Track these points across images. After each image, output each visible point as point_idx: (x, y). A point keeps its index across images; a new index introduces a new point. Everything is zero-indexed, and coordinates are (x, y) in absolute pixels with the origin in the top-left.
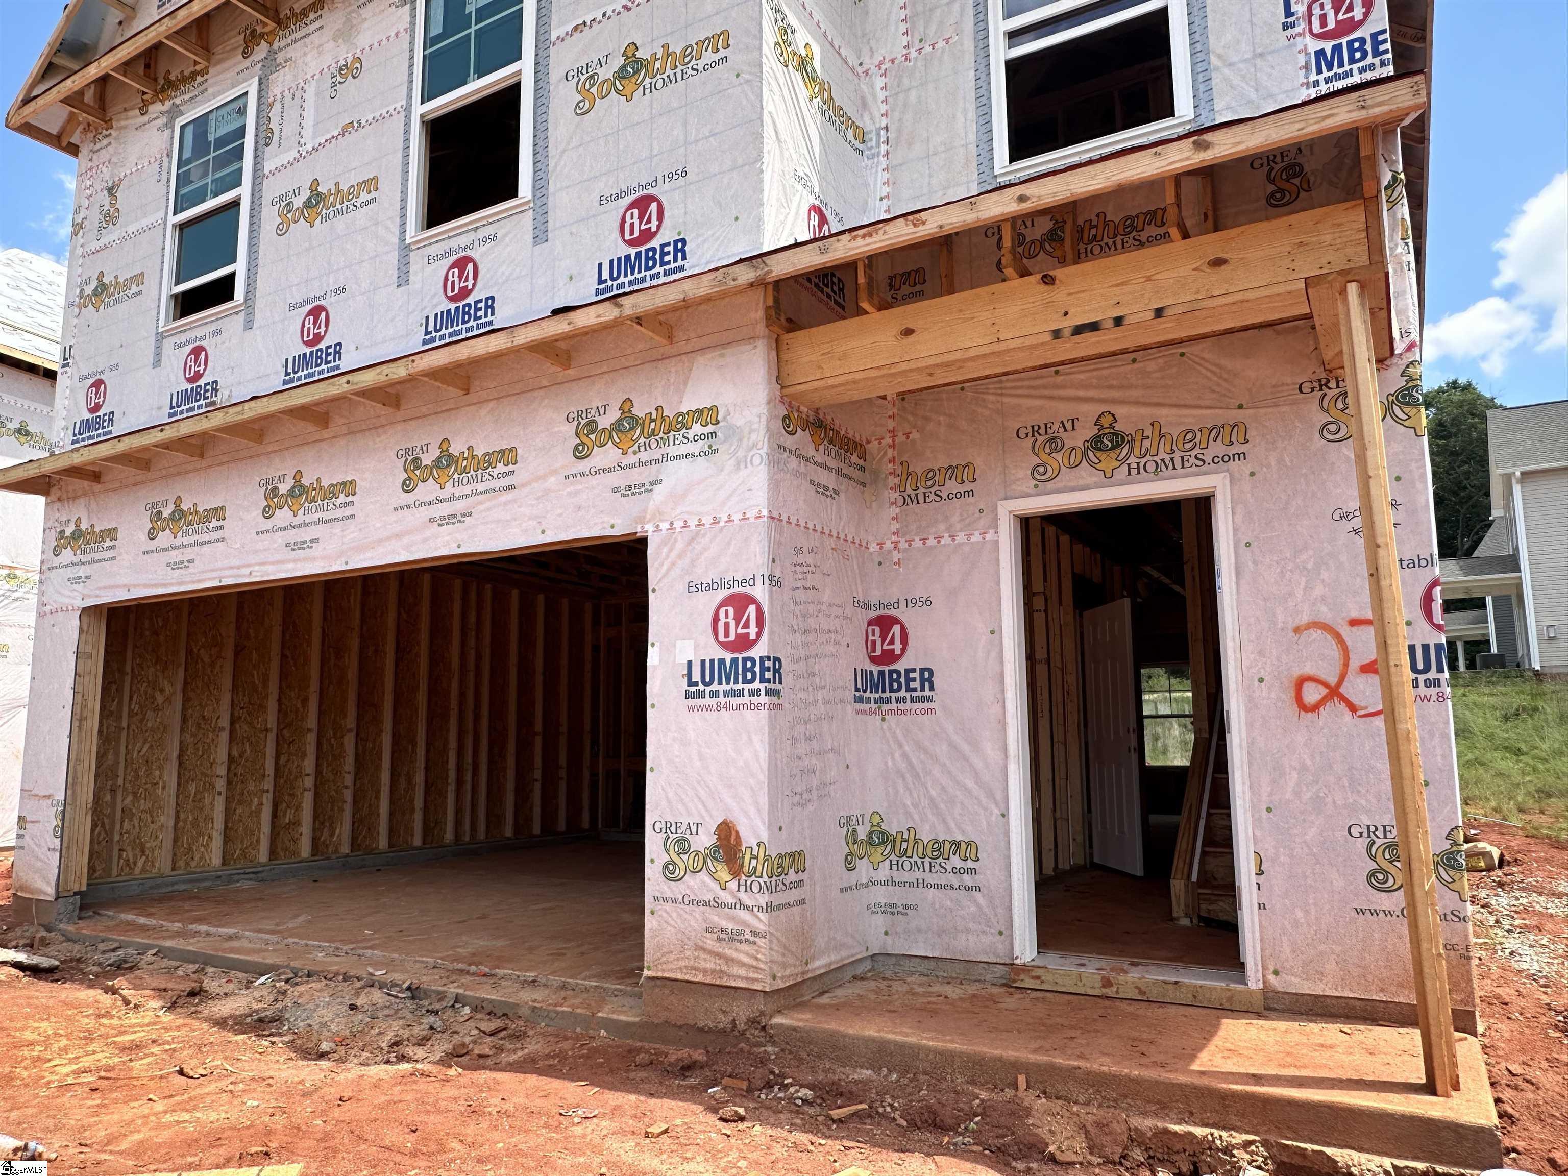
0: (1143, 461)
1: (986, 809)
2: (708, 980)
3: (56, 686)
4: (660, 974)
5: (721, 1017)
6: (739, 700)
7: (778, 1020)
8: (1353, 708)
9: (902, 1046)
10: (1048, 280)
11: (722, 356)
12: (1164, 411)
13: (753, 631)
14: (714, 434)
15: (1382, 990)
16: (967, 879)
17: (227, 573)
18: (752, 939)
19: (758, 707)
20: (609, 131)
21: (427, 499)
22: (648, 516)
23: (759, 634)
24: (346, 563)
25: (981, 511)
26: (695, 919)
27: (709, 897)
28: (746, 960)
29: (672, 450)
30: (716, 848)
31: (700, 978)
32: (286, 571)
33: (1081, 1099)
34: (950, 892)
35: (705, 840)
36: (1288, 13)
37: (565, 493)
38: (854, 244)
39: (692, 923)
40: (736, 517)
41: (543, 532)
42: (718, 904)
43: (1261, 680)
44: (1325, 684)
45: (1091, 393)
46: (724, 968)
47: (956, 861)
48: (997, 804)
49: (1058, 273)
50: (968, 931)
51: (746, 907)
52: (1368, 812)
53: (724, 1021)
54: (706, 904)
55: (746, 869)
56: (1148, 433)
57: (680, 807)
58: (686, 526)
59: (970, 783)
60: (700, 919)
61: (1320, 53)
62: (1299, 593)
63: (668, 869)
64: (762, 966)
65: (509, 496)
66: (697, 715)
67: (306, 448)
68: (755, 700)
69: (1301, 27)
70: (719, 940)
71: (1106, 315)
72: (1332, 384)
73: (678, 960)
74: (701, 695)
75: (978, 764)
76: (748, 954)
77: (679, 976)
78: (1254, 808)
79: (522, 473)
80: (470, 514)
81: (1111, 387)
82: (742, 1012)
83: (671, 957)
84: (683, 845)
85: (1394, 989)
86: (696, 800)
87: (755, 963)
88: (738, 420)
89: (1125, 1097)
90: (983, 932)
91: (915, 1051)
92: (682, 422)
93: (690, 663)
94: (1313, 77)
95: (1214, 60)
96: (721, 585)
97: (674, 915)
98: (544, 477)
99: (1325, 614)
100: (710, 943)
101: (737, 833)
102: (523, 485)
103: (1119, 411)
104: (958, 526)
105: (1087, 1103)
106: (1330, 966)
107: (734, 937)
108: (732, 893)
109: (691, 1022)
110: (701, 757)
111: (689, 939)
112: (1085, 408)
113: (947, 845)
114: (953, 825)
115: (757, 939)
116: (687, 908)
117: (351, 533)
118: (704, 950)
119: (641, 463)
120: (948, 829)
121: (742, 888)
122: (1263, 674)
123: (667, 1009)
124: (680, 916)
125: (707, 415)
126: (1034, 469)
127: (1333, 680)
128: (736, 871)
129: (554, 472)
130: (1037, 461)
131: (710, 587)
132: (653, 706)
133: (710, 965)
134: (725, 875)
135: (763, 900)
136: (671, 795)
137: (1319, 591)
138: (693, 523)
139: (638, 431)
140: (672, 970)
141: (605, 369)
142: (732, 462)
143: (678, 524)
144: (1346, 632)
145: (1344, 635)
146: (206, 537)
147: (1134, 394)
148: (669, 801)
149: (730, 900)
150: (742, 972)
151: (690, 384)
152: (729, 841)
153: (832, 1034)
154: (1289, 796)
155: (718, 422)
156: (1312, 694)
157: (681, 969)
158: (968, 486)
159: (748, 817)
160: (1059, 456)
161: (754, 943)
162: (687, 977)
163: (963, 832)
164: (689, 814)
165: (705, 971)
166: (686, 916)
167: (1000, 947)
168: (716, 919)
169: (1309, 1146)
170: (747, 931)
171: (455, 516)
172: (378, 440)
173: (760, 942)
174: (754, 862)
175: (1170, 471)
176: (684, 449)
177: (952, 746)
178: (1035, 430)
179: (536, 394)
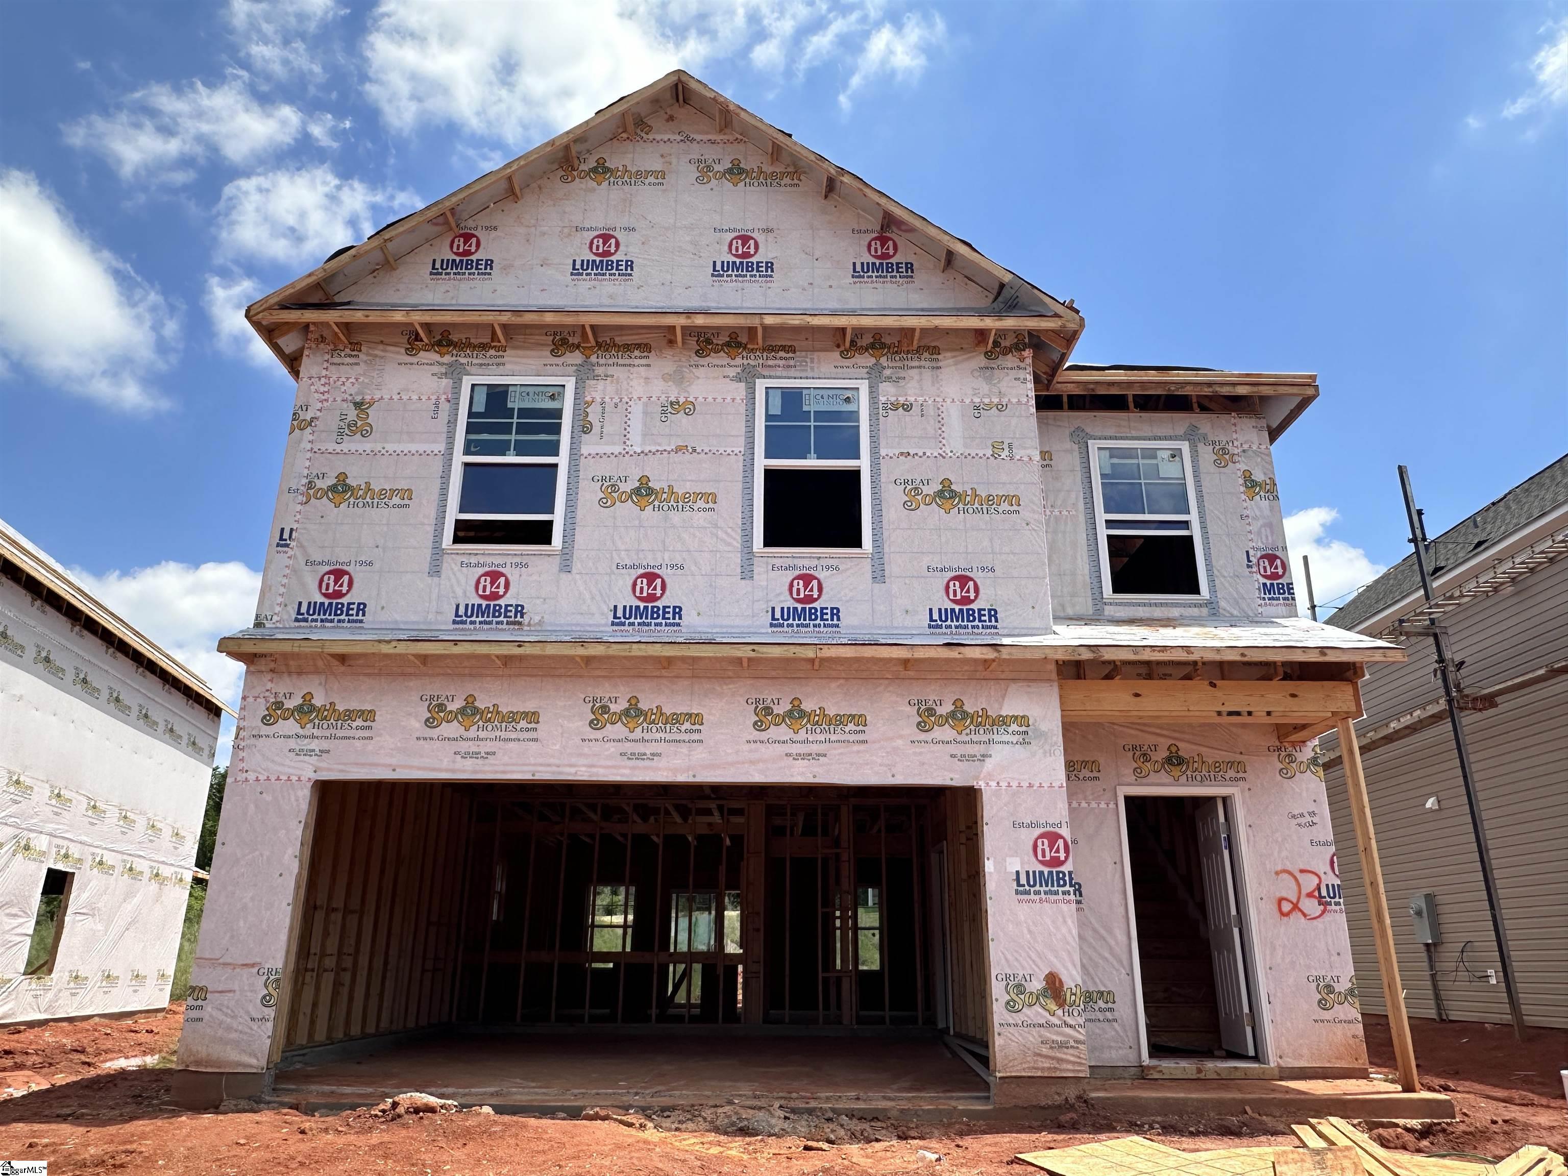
0: (1194, 774)
1: (1117, 970)
2: (1046, 1074)
3: (267, 853)
4: (1008, 1074)
5: (1056, 1097)
6: (1055, 897)
7: (1094, 1095)
8: (1305, 915)
9: (1177, 1100)
10: (1213, 685)
11: (1029, 686)
12: (1204, 749)
13: (1062, 855)
14: (1026, 733)
15: (1329, 1061)
16: (1109, 1015)
17: (540, 769)
18: (1076, 1045)
19: (1069, 902)
20: (932, 527)
21: (782, 739)
22: (982, 776)
23: (1067, 858)
24: (694, 776)
25: (1104, 790)
26: (1032, 1037)
27: (1042, 1021)
28: (1072, 1059)
29: (997, 738)
30: (1045, 990)
31: (1039, 1074)
32: (622, 775)
33: (1278, 1114)
34: (1098, 1024)
35: (1037, 985)
36: (1249, 561)
37: (910, 752)
38: (1152, 654)
39: (1031, 1039)
40: (1045, 785)
41: (893, 776)
42: (1050, 1025)
43: (1261, 899)
44: (1292, 903)
45: (1165, 732)
46: (1057, 1066)
47: (1101, 1004)
48: (1124, 968)
49: (1218, 683)
50: (1110, 1047)
51: (1071, 1026)
52: (1316, 969)
53: (1059, 1100)
54: (1040, 1026)
55: (1068, 1002)
56: (1196, 759)
57: (1016, 963)
58: (1009, 786)
59: (1107, 955)
60: (1037, 1037)
61: (1265, 585)
62: (1276, 854)
63: (1010, 1006)
64: (1084, 1061)
65: (862, 747)
66: (1025, 905)
67: (643, 680)
68: (1067, 897)
69: (1255, 569)
70: (1051, 1048)
71: (1244, 709)
72: (1283, 749)
73: (1021, 1064)
74: (1028, 893)
75: (1112, 943)
76: (1073, 1055)
77: (1024, 1074)
78: (1265, 968)
79: (871, 733)
80: (825, 755)
81: (1174, 731)
82: (1071, 1093)
83: (1016, 1063)
84: (1020, 989)
85: (1334, 1060)
86: (1028, 960)
87: (1079, 1060)
88: (1044, 727)
89: (1299, 1110)
90: (1120, 1048)
91: (1185, 1101)
92: (1003, 721)
93: (1018, 872)
94: (1263, 595)
95: (1216, 572)
96: (1038, 825)
97: (1016, 1035)
98: (891, 739)
99: (1289, 867)
100: (1045, 1051)
101: (1060, 981)
102: (874, 742)
103: (1180, 745)
104: (1091, 797)
105: (1281, 1117)
106: (1305, 1051)
107: (1062, 1046)
108: (1060, 1019)
109: (1034, 1103)
110: (1030, 932)
111: (1029, 1049)
112: (1162, 740)
113: (1095, 994)
114: (1098, 981)
115: (1079, 1045)
116: (1026, 1029)
117: (699, 754)
118: (1040, 1055)
119: (972, 742)
120: (1095, 983)
121: (1066, 1014)
122: (1263, 896)
123: (1015, 1097)
124: (1021, 1035)
125: (1022, 720)
126: (1135, 769)
127: (1295, 900)
128: (1061, 1003)
129: (901, 737)
130: (1135, 765)
131: (1031, 825)
132: (991, 898)
133: (1047, 1065)
134: (1053, 1006)
135: (1081, 1021)
136: (1009, 957)
137: (1284, 854)
138: (1014, 784)
139: (969, 721)
140: (1018, 1071)
141: (939, 677)
142: (1041, 751)
143: (1004, 784)
144: (1298, 875)
145: (1298, 877)
146: (513, 735)
147: (1187, 737)
148: (1006, 960)
149: (1058, 1022)
150: (1070, 1067)
151: (1006, 699)
152: (1055, 984)
153: (1133, 1099)
154: (1279, 961)
155: (1029, 726)
156: (1286, 907)
157: (1024, 1069)
158: (1096, 774)
159: (1068, 970)
160: (1148, 764)
161: (1078, 1048)
162: (1029, 1074)
163: (1105, 986)
164: (1023, 968)
165: (1043, 1069)
166: (1026, 1035)
167: (1131, 1056)
168: (1048, 1035)
169: (1385, 1120)
170: (1071, 1041)
171: (810, 755)
172: (725, 687)
173: (1081, 1047)
174: (1073, 997)
175: (1208, 782)
176: (1006, 738)
177: (1095, 930)
178: (1134, 748)
179: (881, 681)
